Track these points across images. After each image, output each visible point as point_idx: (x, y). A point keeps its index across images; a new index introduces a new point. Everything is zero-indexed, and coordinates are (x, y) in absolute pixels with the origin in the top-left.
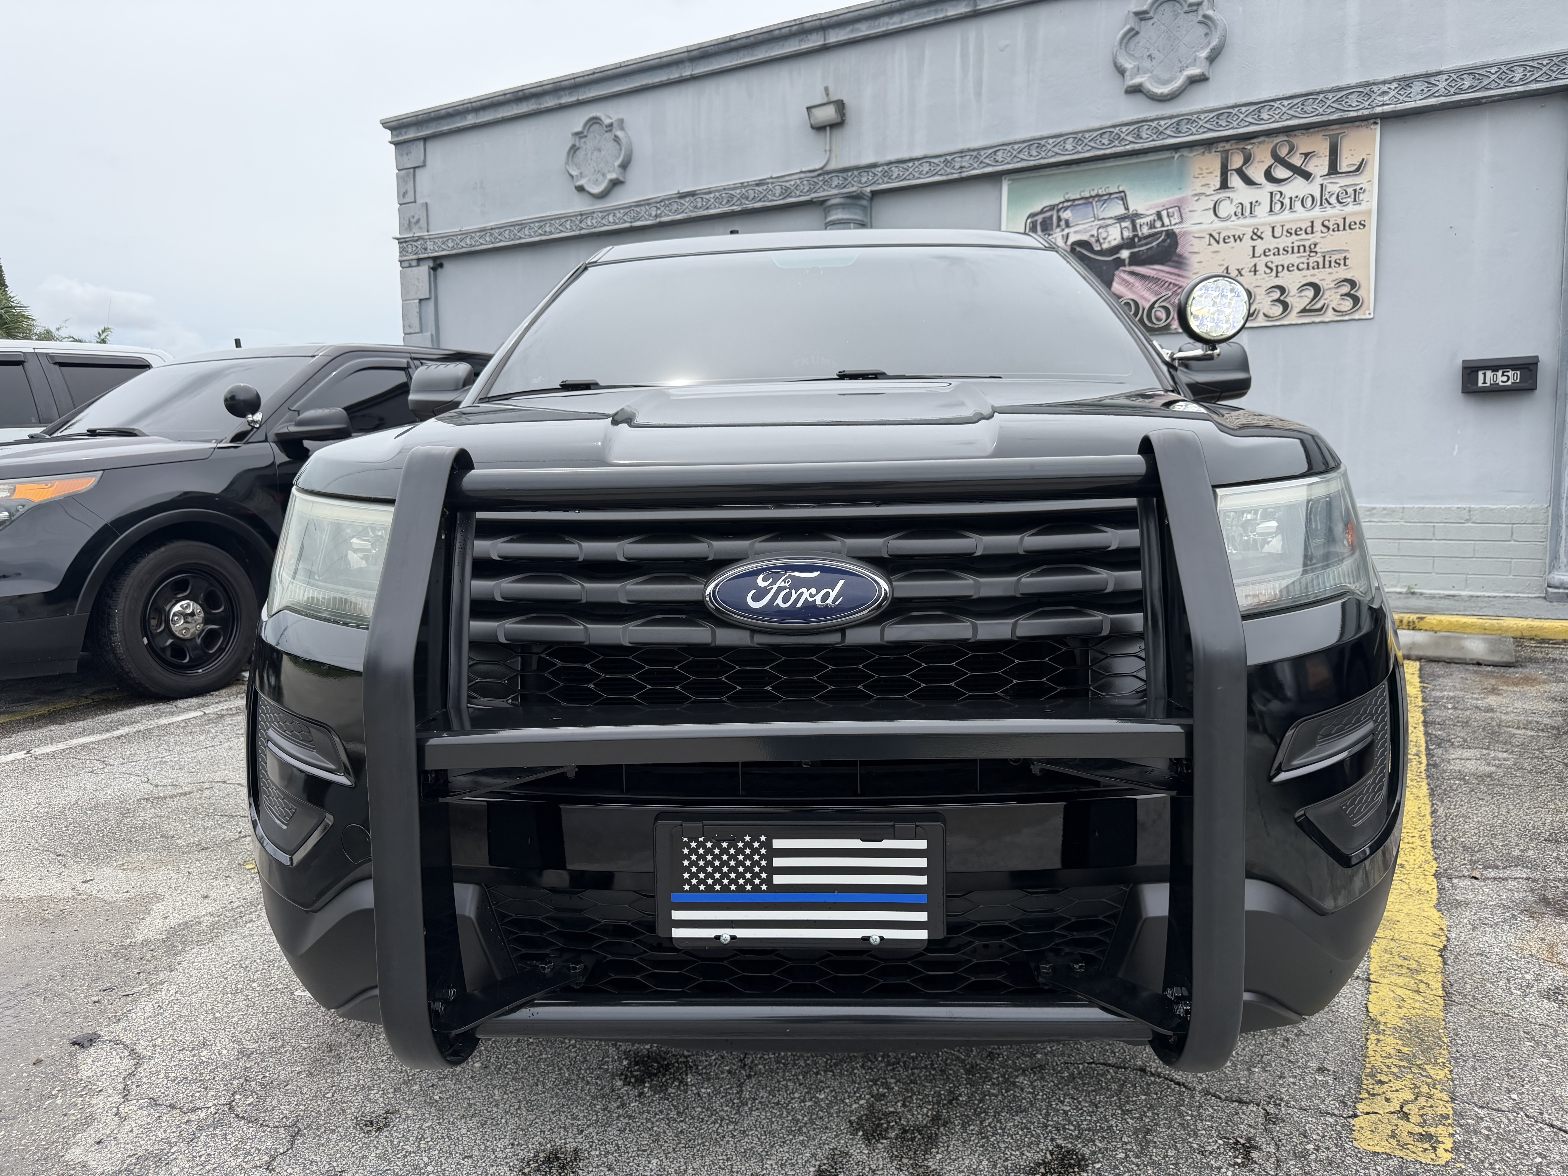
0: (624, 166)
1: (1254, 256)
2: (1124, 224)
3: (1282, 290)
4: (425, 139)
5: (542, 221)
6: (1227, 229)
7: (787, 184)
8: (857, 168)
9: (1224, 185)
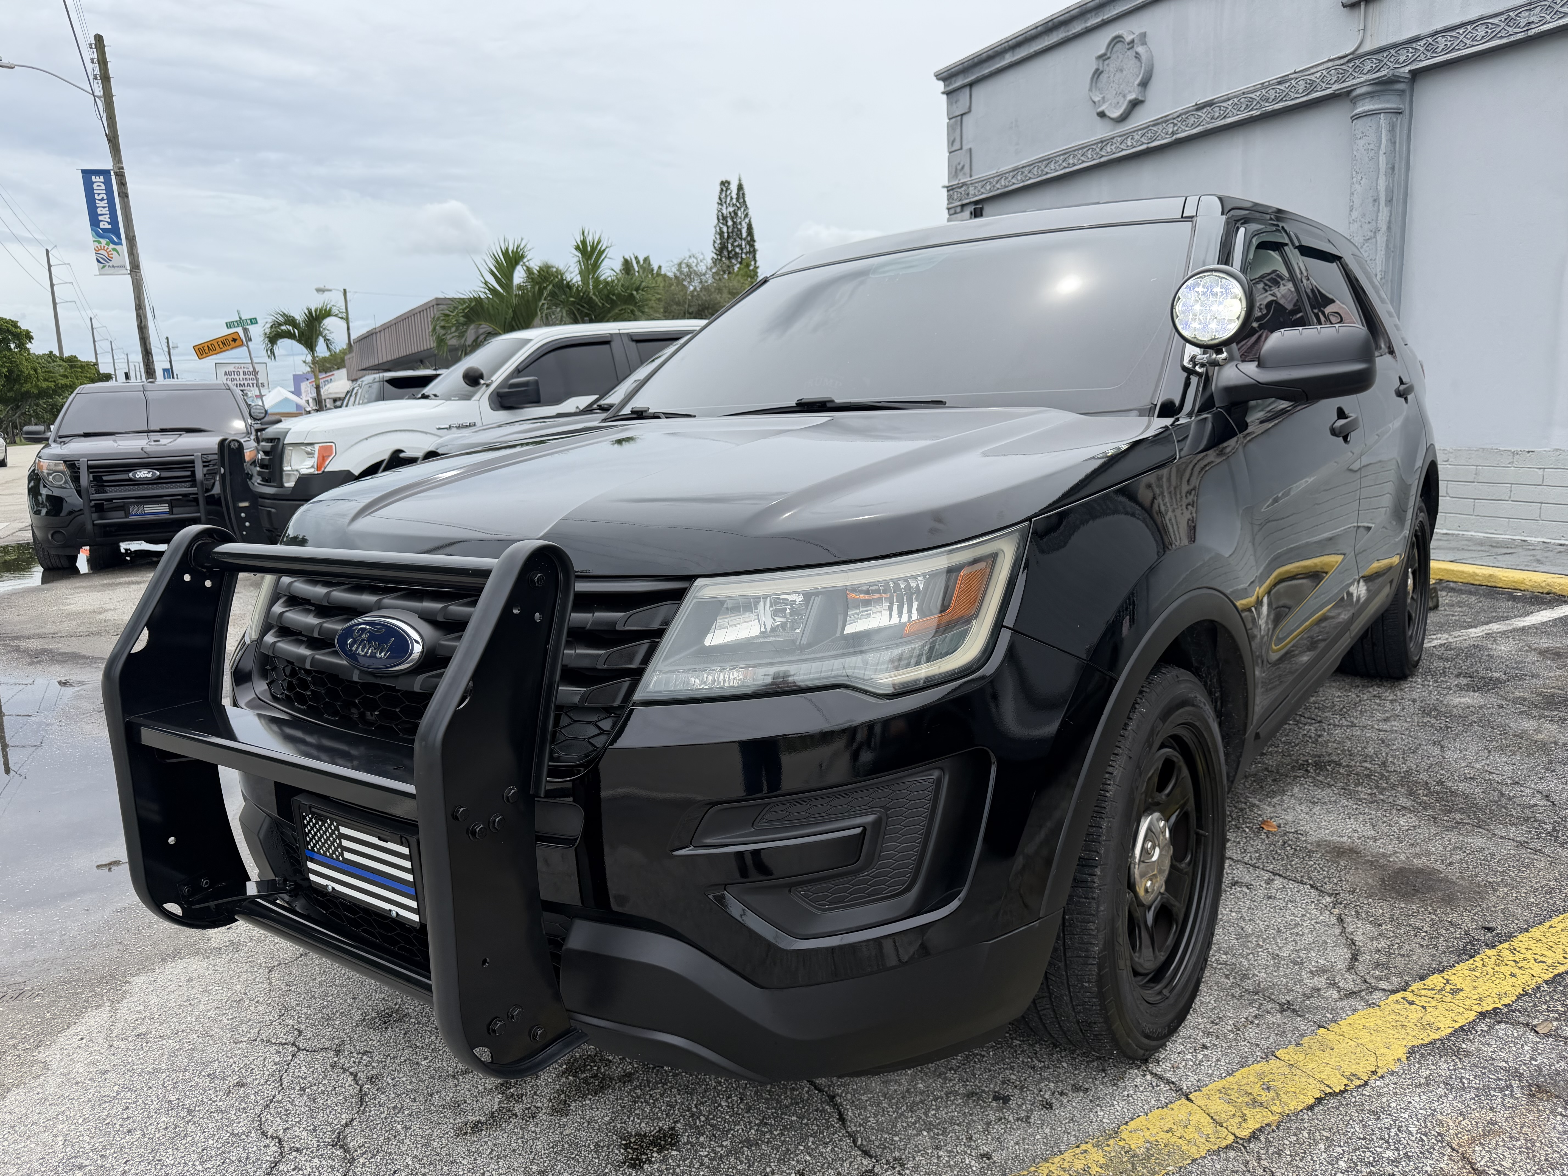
0: (1144, 84)
4: (971, 85)
5: (1067, 153)
7: (1312, 77)
8: (1395, 46)
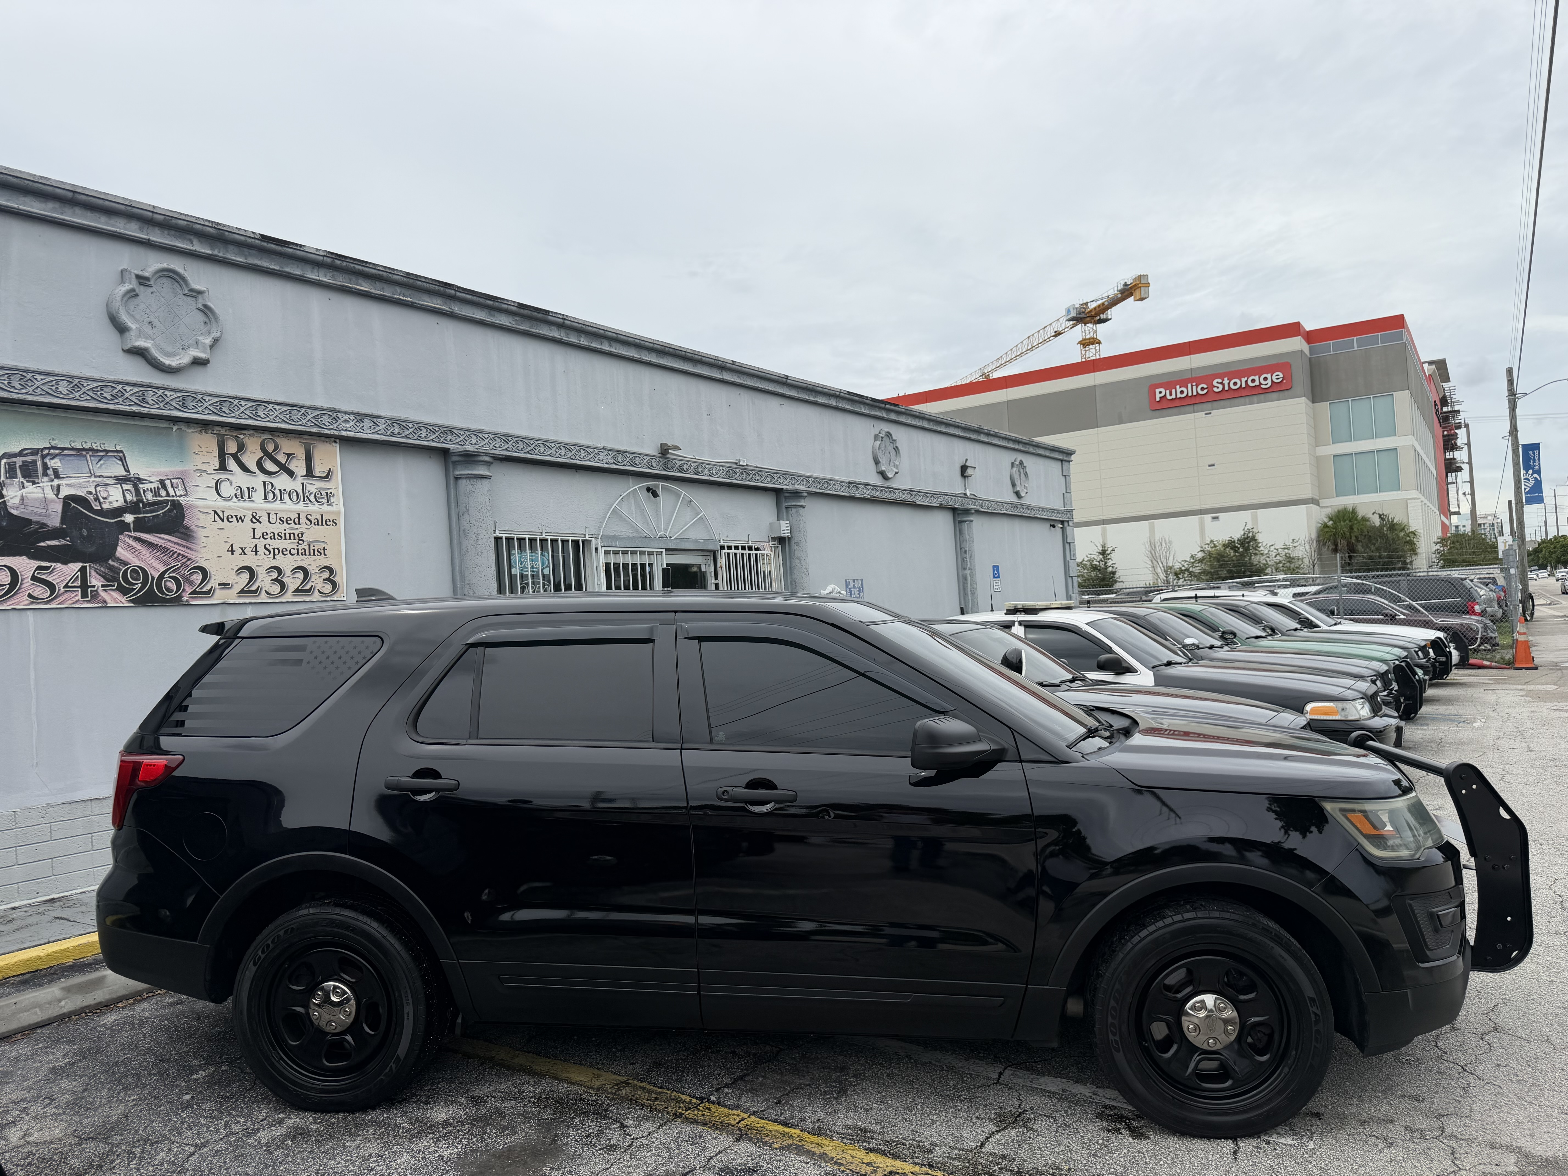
1: (254, 538)
2: (125, 487)
3: (279, 570)
6: (230, 508)
9: (223, 467)
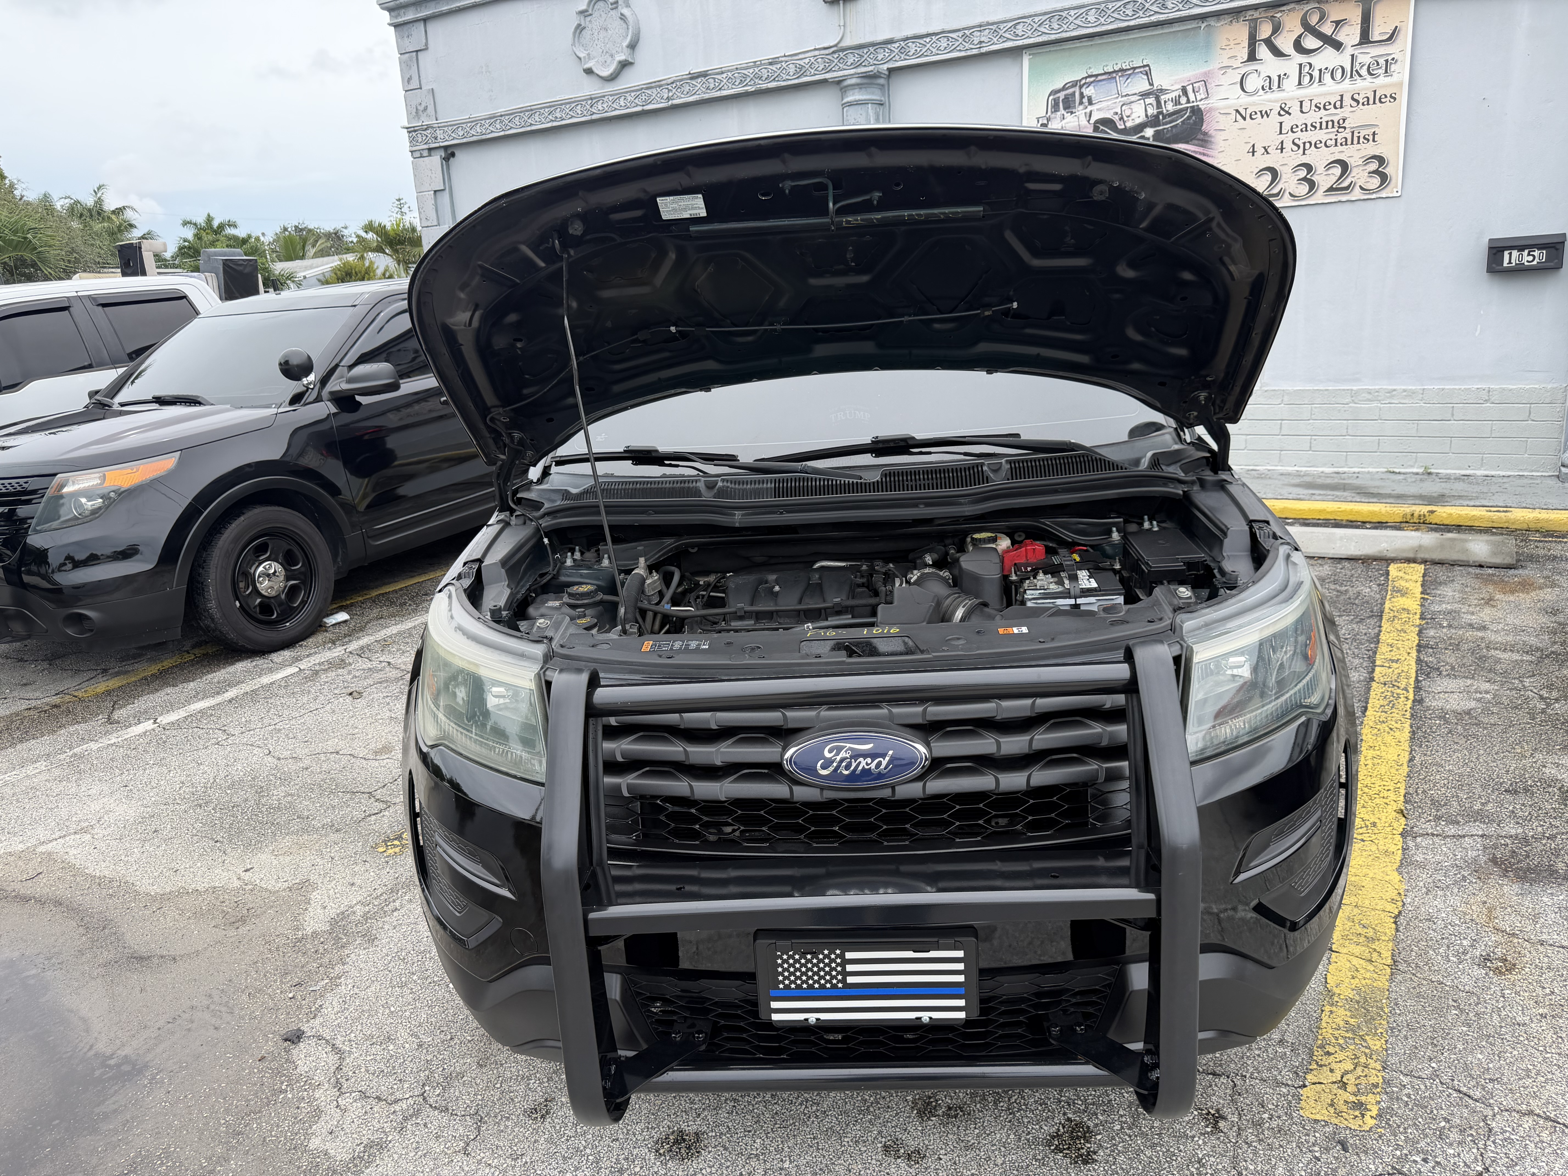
0: (632, 46)
1: (1281, 133)
2: (1148, 101)
3: (1309, 167)
4: (425, 20)
5: (553, 106)
6: (1254, 104)
7: (801, 62)
8: (873, 44)
9: (1252, 57)
